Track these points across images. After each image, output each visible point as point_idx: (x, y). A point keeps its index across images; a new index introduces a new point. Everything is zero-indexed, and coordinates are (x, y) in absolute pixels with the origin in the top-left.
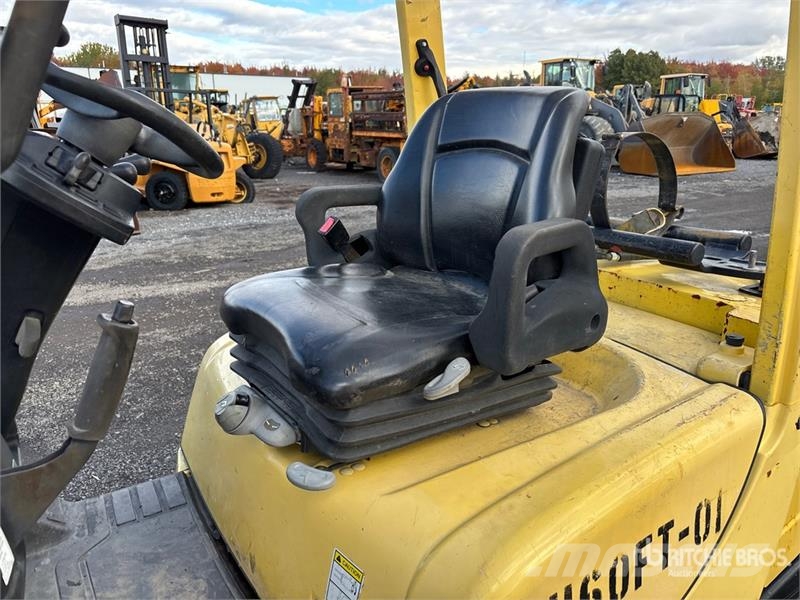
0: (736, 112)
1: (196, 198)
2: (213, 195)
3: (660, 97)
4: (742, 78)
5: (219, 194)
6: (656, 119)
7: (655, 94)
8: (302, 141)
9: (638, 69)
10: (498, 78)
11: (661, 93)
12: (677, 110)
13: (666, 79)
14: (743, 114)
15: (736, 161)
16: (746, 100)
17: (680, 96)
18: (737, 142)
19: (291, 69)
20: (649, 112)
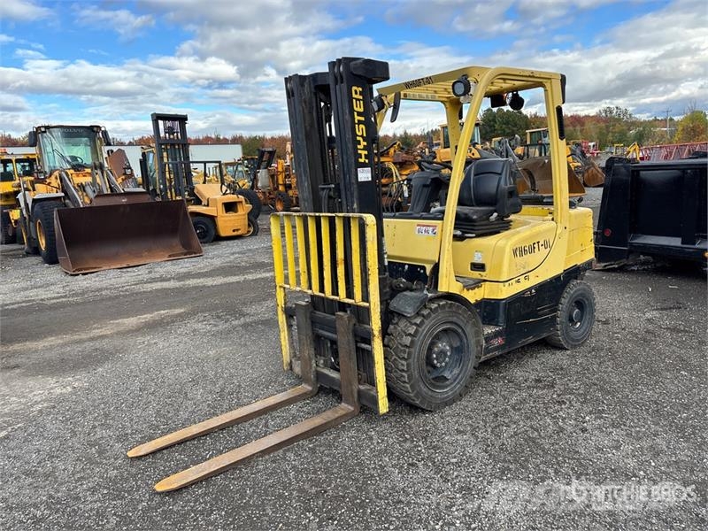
0: (583, 154)
1: (223, 234)
2: (234, 231)
3: (527, 146)
4: (589, 126)
5: (238, 230)
6: (526, 162)
7: (523, 143)
8: (270, 193)
9: (507, 123)
10: (395, 135)
11: (528, 143)
12: (540, 154)
13: (531, 133)
14: (588, 155)
15: (586, 188)
16: (591, 144)
17: (541, 144)
18: (586, 175)
19: (221, 138)
20: (520, 157)
